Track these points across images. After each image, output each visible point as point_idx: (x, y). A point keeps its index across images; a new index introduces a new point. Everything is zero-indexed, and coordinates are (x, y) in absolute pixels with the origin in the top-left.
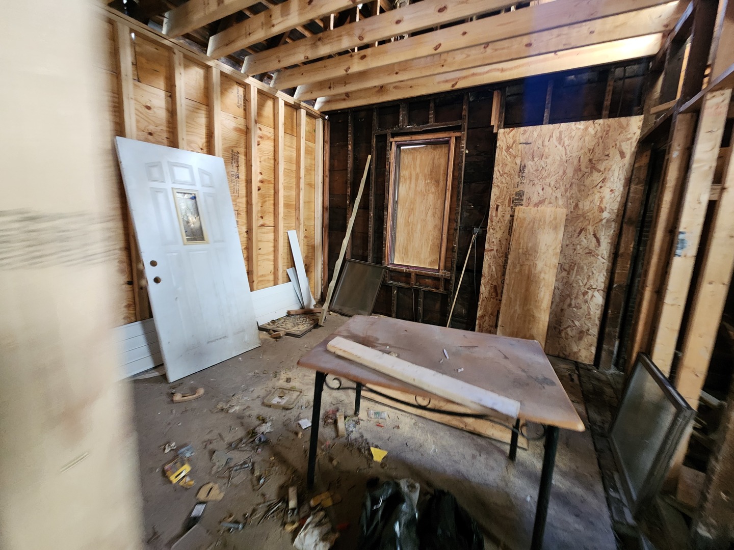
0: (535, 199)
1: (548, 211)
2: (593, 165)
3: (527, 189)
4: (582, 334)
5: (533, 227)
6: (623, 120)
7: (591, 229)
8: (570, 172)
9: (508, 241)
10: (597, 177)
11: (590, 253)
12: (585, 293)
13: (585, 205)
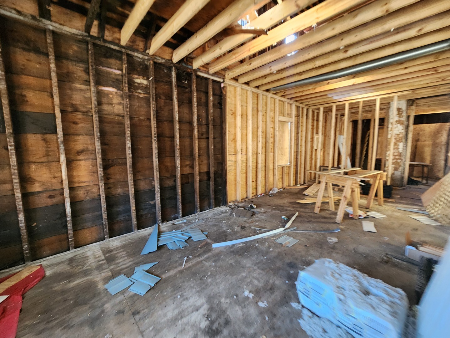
0: (423, 140)
1: (427, 143)
2: (438, 133)
3: (420, 138)
4: (439, 171)
5: (423, 147)
6: (445, 123)
7: (439, 146)
8: (432, 134)
9: (416, 150)
10: (439, 135)
11: (439, 152)
12: (439, 161)
13: (438, 141)
